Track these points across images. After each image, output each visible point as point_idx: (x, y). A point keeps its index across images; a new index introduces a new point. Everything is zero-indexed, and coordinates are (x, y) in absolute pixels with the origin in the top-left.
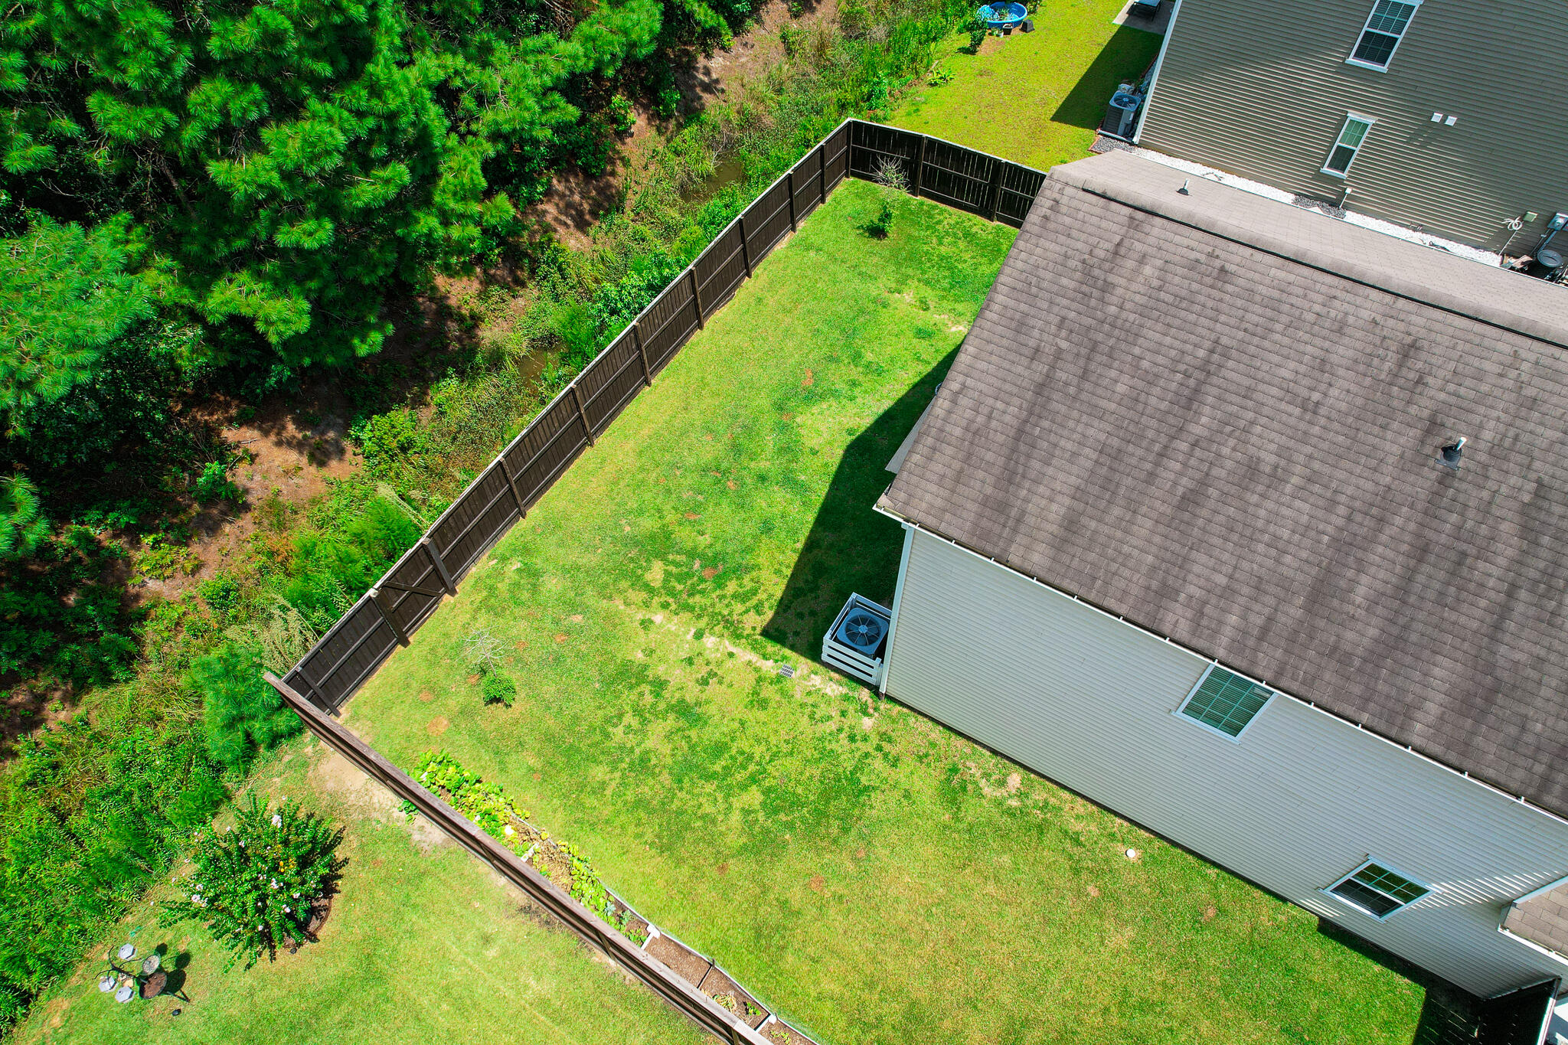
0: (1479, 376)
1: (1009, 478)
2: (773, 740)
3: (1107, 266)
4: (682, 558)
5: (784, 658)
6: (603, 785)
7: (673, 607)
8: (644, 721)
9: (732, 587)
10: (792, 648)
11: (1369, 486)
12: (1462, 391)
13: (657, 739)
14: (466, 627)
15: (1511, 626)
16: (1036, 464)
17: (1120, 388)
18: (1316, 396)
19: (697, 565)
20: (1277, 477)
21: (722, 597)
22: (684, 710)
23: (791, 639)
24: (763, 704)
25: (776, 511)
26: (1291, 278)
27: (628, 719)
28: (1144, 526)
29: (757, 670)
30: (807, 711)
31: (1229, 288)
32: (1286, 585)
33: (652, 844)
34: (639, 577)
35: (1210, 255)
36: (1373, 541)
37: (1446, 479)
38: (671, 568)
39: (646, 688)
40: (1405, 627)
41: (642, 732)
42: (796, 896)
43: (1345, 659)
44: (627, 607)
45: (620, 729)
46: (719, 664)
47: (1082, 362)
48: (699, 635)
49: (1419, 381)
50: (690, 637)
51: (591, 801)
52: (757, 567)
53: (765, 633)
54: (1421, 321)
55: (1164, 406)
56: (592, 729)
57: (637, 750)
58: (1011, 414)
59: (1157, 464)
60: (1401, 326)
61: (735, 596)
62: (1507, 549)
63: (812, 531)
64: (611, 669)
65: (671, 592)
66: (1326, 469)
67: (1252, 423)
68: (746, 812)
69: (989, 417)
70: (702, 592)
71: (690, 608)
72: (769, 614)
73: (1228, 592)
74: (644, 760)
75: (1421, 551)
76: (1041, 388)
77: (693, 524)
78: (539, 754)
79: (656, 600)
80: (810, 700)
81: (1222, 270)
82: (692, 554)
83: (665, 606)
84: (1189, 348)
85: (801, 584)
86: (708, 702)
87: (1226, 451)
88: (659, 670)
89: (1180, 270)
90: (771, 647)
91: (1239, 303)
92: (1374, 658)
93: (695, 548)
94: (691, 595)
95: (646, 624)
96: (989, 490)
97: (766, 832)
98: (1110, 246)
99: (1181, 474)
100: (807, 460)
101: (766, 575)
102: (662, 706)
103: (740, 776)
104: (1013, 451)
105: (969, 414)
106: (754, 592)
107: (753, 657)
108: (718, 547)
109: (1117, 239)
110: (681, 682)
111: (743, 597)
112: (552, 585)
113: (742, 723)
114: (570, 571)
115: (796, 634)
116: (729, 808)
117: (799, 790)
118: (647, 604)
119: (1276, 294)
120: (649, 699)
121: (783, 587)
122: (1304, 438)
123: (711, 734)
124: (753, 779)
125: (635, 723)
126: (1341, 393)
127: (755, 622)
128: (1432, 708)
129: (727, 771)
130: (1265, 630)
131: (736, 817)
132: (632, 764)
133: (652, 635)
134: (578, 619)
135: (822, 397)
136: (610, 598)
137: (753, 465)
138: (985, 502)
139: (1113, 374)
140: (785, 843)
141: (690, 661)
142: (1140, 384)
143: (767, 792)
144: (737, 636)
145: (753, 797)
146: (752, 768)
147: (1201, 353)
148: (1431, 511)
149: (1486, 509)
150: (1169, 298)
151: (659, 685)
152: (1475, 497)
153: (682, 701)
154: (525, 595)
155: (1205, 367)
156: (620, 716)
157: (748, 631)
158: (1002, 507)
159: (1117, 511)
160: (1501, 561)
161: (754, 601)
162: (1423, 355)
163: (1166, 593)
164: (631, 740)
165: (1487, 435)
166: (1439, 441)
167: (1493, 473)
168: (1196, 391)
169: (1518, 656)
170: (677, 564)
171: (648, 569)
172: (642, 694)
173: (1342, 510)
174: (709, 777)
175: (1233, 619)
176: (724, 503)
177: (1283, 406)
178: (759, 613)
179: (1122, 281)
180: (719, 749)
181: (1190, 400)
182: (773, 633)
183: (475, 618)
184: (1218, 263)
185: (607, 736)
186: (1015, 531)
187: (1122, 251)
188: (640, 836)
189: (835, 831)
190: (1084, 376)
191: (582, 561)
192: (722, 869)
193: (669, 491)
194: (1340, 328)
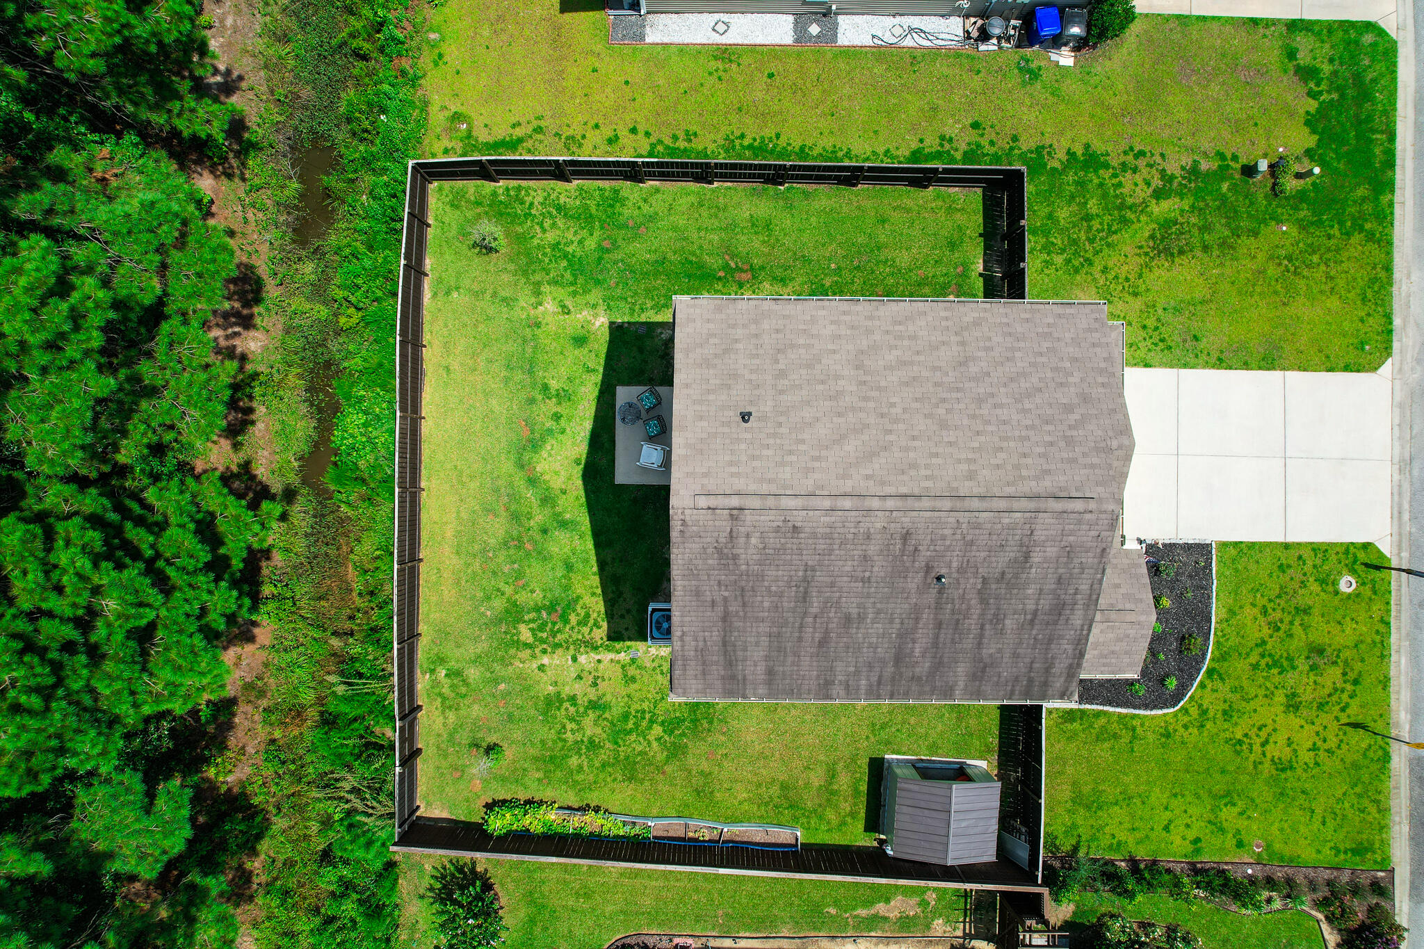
0: (944, 538)
1: (730, 664)
2: (649, 696)
3: (730, 545)
4: (533, 615)
5: (628, 647)
6: (580, 767)
7: (549, 650)
8: (578, 723)
9: (573, 619)
10: (630, 639)
11: (906, 606)
12: (937, 548)
13: (590, 728)
14: (445, 724)
15: (985, 641)
16: (739, 653)
17: (766, 604)
18: (867, 574)
19: (544, 614)
20: (861, 618)
21: (572, 628)
22: (594, 705)
23: (626, 634)
24: (633, 679)
25: (567, 550)
26: (833, 519)
27: (569, 726)
28: (806, 661)
29: (618, 662)
30: (658, 671)
31: (802, 535)
32: (883, 662)
33: (624, 781)
34: (518, 641)
35: (784, 521)
36: (917, 628)
37: (940, 592)
38: (531, 625)
39: (567, 704)
40: (941, 657)
41: (581, 729)
42: (705, 765)
43: (920, 679)
44: (524, 663)
45: (569, 734)
46: (596, 670)
47: (739, 599)
48: (574, 659)
49: (916, 550)
50: (570, 662)
51: (580, 777)
52: (579, 597)
53: (610, 638)
54: (907, 520)
55: (792, 604)
56: (554, 742)
57: (585, 739)
58: (715, 636)
59: (800, 632)
60: (899, 525)
61: (579, 623)
62: (976, 612)
63: (597, 555)
64: (541, 705)
65: (543, 641)
66: (883, 606)
67: (840, 597)
68: (658, 739)
69: (705, 641)
70: (559, 631)
71: (558, 646)
72: (605, 625)
73: (857, 672)
74: (591, 741)
75: (939, 625)
76: (725, 618)
77: (524, 587)
78: (538, 770)
79: (537, 651)
80: (656, 664)
81: (794, 526)
82: (537, 609)
83: (544, 651)
84: (793, 573)
85: (611, 596)
86: (604, 695)
87: (832, 615)
88: (566, 691)
89: (771, 535)
90: (618, 645)
91: (810, 541)
92: (931, 674)
93: (536, 605)
94: (554, 637)
95: (541, 668)
96: (722, 673)
97: (673, 744)
98: (726, 534)
99: (814, 632)
100: (562, 501)
101: (588, 600)
102: (582, 709)
103: (644, 723)
104: (725, 652)
105: (693, 643)
106: (588, 616)
107: (611, 656)
108: (549, 595)
109: (728, 529)
110: (582, 690)
111: (583, 622)
112: (473, 674)
113: (629, 696)
114: (477, 660)
115: (627, 629)
116: (649, 743)
117: (678, 714)
118: (534, 656)
119: (828, 530)
120: (572, 709)
121: (602, 603)
122: (868, 596)
123: (617, 711)
124: (652, 721)
125: (574, 726)
126: (879, 568)
127: (601, 633)
128: (961, 684)
129: (637, 725)
130: (879, 683)
131: (655, 744)
132: (587, 748)
133: (549, 673)
134: (502, 686)
135: (543, 439)
136: (511, 664)
137: (532, 523)
138: (723, 678)
139: (759, 598)
140: (686, 746)
141: (579, 677)
142: (776, 599)
143: (662, 724)
144: (595, 648)
145: (657, 730)
146: (647, 716)
147: (801, 574)
148: (938, 606)
149: (962, 597)
150: (771, 551)
151: (573, 699)
152: (956, 594)
153: (590, 701)
154: (463, 690)
155: (805, 579)
156: (564, 727)
157: (600, 642)
158: (733, 677)
159: (790, 659)
160: (975, 617)
161: (592, 622)
162: (914, 536)
163: (828, 683)
164: (579, 737)
165: (955, 565)
166: (933, 575)
167: (962, 581)
168: (806, 593)
169: (991, 651)
170: (533, 621)
171: (519, 633)
172: (567, 709)
173: (897, 621)
174: (629, 732)
175: (863, 682)
176: (533, 562)
177: (853, 584)
178: (599, 627)
179: (742, 551)
180: (626, 716)
181: (804, 598)
182: (615, 636)
183: (446, 718)
184: (790, 524)
185: (565, 741)
186: (744, 684)
187: (734, 535)
188: (615, 779)
189: (706, 725)
190: (744, 605)
191: (478, 651)
192: (664, 773)
193: (494, 573)
194: (868, 537)
